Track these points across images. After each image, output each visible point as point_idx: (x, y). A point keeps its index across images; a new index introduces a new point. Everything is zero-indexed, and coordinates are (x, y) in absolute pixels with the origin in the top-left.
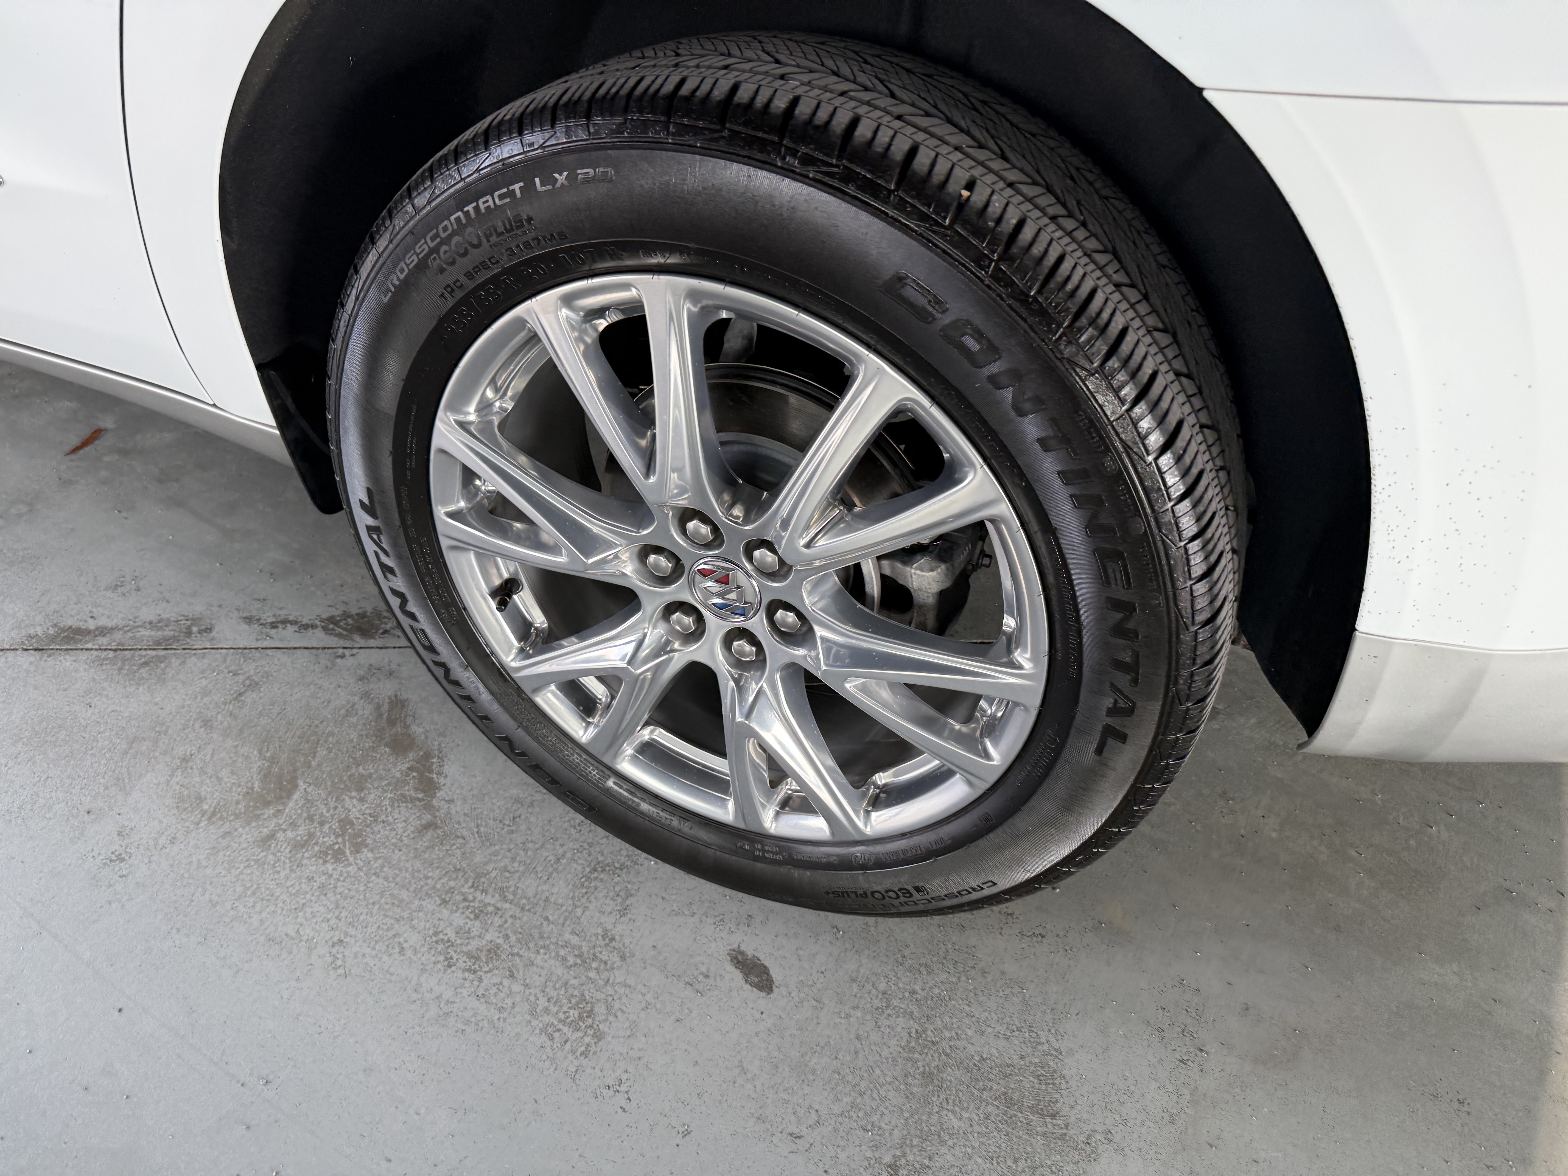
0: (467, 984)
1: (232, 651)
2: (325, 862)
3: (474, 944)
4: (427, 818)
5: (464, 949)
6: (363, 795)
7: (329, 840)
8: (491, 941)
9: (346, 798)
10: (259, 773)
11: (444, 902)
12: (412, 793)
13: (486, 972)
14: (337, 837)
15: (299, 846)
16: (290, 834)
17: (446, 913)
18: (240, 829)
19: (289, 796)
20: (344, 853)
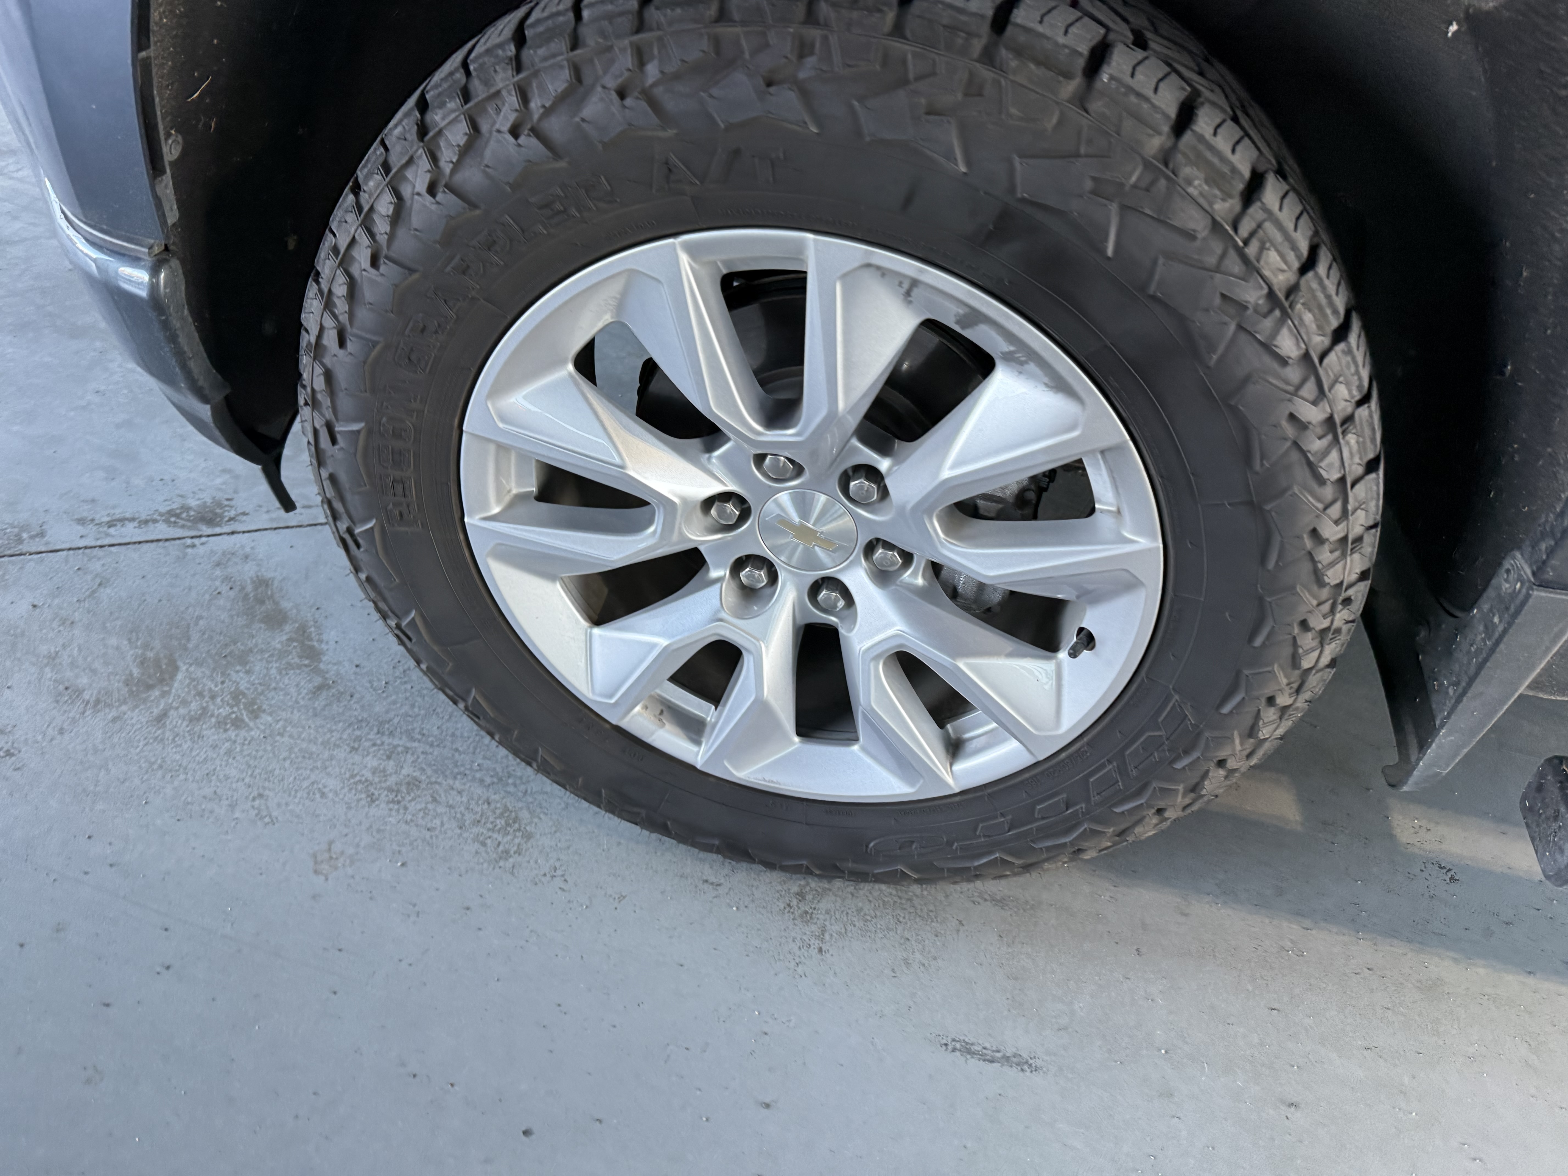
0: (394, 813)
1: (71, 552)
2: (226, 730)
3: (392, 780)
4: (318, 680)
5: (383, 785)
6: (248, 668)
7: (224, 711)
8: (408, 775)
9: (232, 672)
10: (134, 661)
11: (353, 749)
12: (297, 660)
13: (410, 801)
14: (232, 707)
15: (194, 720)
16: (182, 711)
17: (357, 758)
18: (129, 713)
19: (172, 677)
20: (242, 720)
